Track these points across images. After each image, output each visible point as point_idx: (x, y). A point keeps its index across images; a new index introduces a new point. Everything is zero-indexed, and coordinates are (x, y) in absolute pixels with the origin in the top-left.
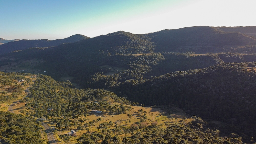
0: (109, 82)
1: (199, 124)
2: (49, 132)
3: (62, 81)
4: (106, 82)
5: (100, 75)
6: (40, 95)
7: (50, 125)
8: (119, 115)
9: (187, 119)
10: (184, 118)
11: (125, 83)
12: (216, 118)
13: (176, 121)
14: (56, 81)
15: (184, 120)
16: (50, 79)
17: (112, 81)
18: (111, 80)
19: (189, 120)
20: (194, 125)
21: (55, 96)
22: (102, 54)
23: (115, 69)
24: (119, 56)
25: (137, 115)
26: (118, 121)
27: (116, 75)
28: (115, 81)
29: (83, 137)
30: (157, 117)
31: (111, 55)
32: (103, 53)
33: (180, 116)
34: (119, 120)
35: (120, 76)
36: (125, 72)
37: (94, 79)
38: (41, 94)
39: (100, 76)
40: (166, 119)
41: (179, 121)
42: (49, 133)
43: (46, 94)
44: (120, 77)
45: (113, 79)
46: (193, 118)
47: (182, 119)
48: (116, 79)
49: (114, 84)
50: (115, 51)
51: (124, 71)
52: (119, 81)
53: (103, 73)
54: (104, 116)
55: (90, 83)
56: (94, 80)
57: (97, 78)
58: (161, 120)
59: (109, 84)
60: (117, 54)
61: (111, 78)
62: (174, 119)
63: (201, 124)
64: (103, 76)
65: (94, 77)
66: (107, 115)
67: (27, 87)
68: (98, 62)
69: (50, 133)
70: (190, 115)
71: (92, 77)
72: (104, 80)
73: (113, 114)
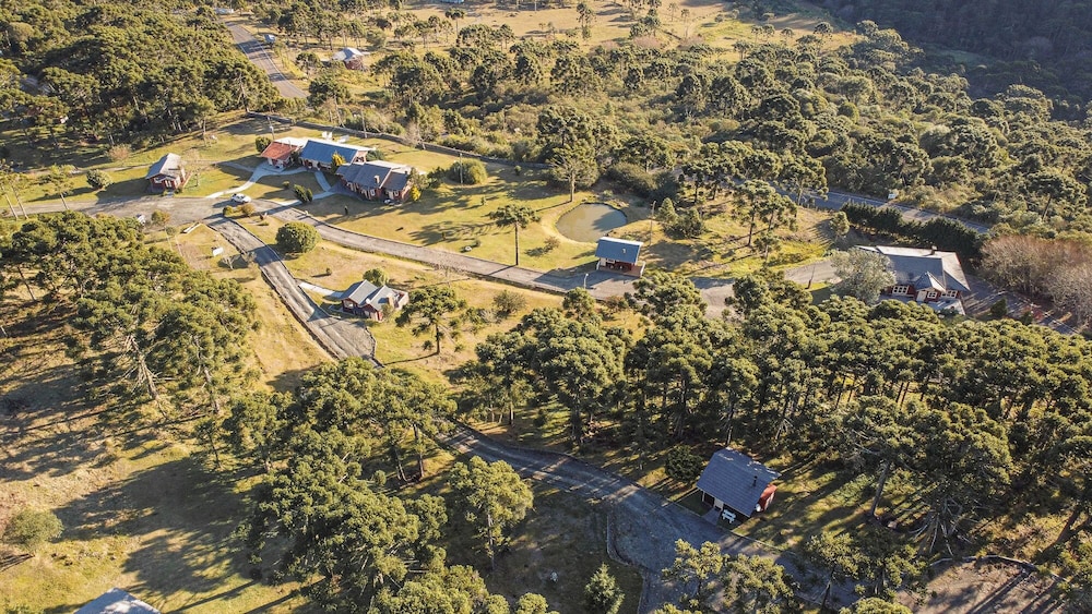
1: (881, 54)
2: (252, 51)
7: (256, 30)
8: (542, 12)
9: (835, 36)
10: (822, 28)
12: (962, 40)
13: (783, 37)
15: (818, 36)
19: (839, 40)
20: (861, 56)
25: (618, 15)
26: (537, 32)
29: (393, 57)
30: (706, 25)
33: (810, 22)
34: (540, 30)
40: (746, 32)
41: (800, 40)
42: (253, 54)
46: (861, 31)
47: (811, 33)
54: (478, 12)
58: (721, 37)
62: (778, 32)
63: (891, 55)
66: (490, 11)
69: (256, 53)
70: (849, 22)
73: (514, 7)
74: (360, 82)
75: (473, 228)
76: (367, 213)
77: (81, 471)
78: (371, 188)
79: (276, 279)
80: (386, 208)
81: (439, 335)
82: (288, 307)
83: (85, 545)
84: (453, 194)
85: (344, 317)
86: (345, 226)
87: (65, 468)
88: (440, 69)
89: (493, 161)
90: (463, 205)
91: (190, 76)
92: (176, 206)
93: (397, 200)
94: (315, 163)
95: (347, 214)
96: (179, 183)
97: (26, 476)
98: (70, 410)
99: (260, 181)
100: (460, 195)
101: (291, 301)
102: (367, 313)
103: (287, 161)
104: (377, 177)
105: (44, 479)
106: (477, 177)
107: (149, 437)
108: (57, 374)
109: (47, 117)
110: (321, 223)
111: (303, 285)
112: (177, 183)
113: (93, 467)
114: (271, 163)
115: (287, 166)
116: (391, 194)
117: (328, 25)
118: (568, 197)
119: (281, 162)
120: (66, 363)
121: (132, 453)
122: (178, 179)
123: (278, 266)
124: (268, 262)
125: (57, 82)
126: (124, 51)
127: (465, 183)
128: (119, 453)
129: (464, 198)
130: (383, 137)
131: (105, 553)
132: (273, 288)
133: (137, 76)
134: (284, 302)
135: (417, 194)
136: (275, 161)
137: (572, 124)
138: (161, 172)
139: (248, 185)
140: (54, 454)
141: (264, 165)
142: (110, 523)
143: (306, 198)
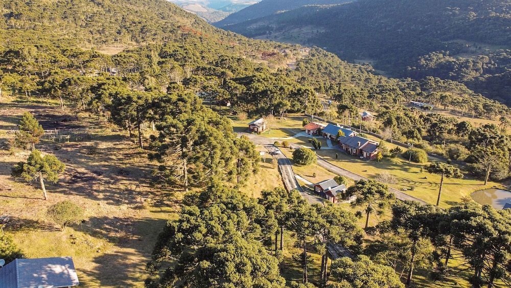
0: (460, 70)
3: (354, 63)
4: (452, 69)
5: (441, 56)
6: (312, 70)
7: (325, 100)
11: (503, 75)
14: (344, 62)
16: (332, 57)
17: (467, 69)
18: (467, 67)
21: (339, 76)
22: (454, 14)
23: (480, 48)
24: (497, 18)
27: (483, 58)
28: (477, 70)
31: (477, 16)
32: (457, 12)
35: (493, 62)
36: (507, 54)
37: (423, 62)
39: (440, 59)
43: (323, 71)
44: (492, 64)
45: (471, 65)
48: (481, 66)
49: (472, 75)
50: (490, 9)
51: (506, 52)
52: (486, 71)
53: (448, 52)
55: (413, 69)
56: (423, 65)
57: (431, 60)
59: (458, 74)
60: (493, 14)
61: (467, 61)
64: (447, 58)
65: (426, 60)
67: (291, 61)
68: (439, 32)
71: (420, 59)
72: (449, 67)
73: (460, 115)
75: (409, 182)
76: (347, 160)
77: (124, 207)
78: (354, 148)
79: (284, 171)
80: (359, 161)
82: (284, 183)
83: (90, 238)
84: (401, 164)
85: (312, 194)
86: (334, 163)
87: (118, 203)
88: (412, 121)
89: (433, 156)
90: (406, 170)
91: (284, 90)
92: (255, 138)
93: (368, 158)
94: (329, 135)
95: (336, 158)
96: (261, 130)
97: (96, 198)
98: (142, 182)
99: (298, 138)
100: (406, 165)
101: (287, 181)
102: (327, 196)
103: (315, 131)
104: (359, 143)
105: (103, 203)
106: (420, 159)
107: (168, 205)
108: (148, 167)
109: (220, 97)
110: (321, 159)
111: (297, 177)
112: (260, 130)
113: (131, 208)
114: (307, 132)
115: (314, 134)
116: (365, 154)
117: (359, 100)
118: (483, 183)
119: (312, 132)
120: (156, 164)
121: (155, 209)
122: (261, 129)
123: (288, 167)
124: (284, 164)
125: (230, 85)
126: (261, 80)
127: (412, 160)
128: (148, 207)
129: (407, 167)
130: (369, 134)
131: (97, 247)
132: (281, 174)
133: (261, 88)
134: (283, 181)
135: (380, 156)
136: (309, 131)
138: (254, 123)
139: (291, 138)
140: (118, 196)
141: (303, 133)
142: (112, 234)
143: (317, 145)
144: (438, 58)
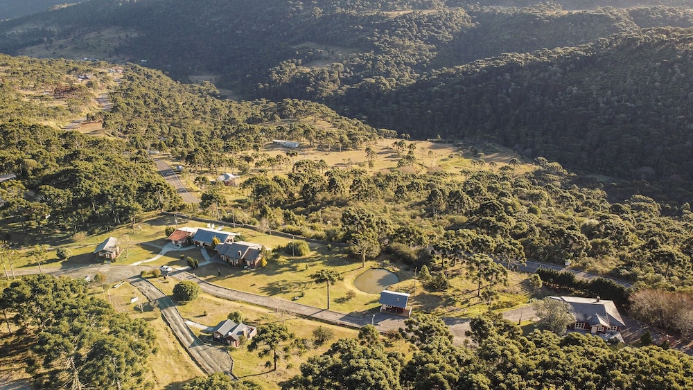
0: (316, 83)
1: (551, 177)
2: (168, 175)
3: (190, 82)
4: (308, 83)
5: (294, 66)
6: (137, 107)
7: (171, 163)
8: (344, 152)
9: (522, 166)
10: (514, 162)
11: (361, 86)
12: (599, 168)
13: (491, 166)
14: (177, 83)
15: (512, 166)
16: (158, 77)
17: (324, 81)
18: (324, 79)
19: (524, 169)
20: (538, 178)
21: (177, 112)
22: (298, 11)
23: (333, 52)
24: (344, 15)
25: (390, 154)
26: (342, 164)
27: (338, 66)
28: (334, 82)
29: (253, 179)
30: (443, 160)
31: (323, 13)
32: (301, 8)
33: (506, 158)
34: (343, 162)
35: (348, 70)
36: (361, 59)
37: (275, 76)
38: (138, 104)
39: (293, 70)
40: (467, 164)
41: (501, 169)
42: (168, 177)
43: (153, 106)
44: (348, 73)
45: (327, 75)
46: (537, 163)
47: (507, 165)
48: (337, 77)
49: (330, 88)
50: (334, 4)
51: (359, 56)
52: (345, 81)
53: (300, 61)
54: (306, 152)
55: (265, 87)
56: (276, 80)
57: (284, 73)
58: (453, 167)
59: (316, 89)
60: (339, 10)
61: (323, 72)
62: (487, 164)
63: (557, 177)
64: (301, 68)
65: (278, 73)
66: (313, 152)
67: (100, 92)
68: (285, 33)
69: (171, 177)
70: (530, 158)
71: (271, 73)
72: (303, 81)
73: (327, 149)
74: (233, 193)
75: (300, 285)
76: (232, 275)
78: (236, 259)
79: (170, 318)
80: (245, 271)
81: (276, 357)
82: (177, 338)
84: (288, 262)
85: (213, 344)
86: (218, 283)
88: (282, 185)
89: (314, 242)
90: (294, 269)
91: (129, 190)
92: (111, 270)
93: (252, 266)
94: (202, 243)
95: (220, 276)
96: (115, 255)
99: (166, 255)
100: (292, 263)
101: (179, 334)
102: (229, 342)
103: (184, 242)
104: (240, 252)
106: (303, 251)
108: (18, 385)
109: (37, 215)
110: (202, 281)
111: (188, 323)
112: (113, 255)
114: (174, 243)
115: (184, 245)
116: (248, 263)
117: (215, 160)
118: (361, 265)
119: (180, 242)
120: (25, 377)
122: (114, 253)
123: (172, 310)
124: (166, 307)
125: (47, 194)
126: (90, 175)
127: (295, 255)
129: (294, 265)
130: (245, 227)
132: (169, 324)
133: (96, 190)
134: (174, 334)
135: (265, 263)
136: (176, 242)
137: (363, 219)
138: (104, 249)
139: (158, 257)
141: (169, 244)
143: (194, 265)
144: (291, 69)
